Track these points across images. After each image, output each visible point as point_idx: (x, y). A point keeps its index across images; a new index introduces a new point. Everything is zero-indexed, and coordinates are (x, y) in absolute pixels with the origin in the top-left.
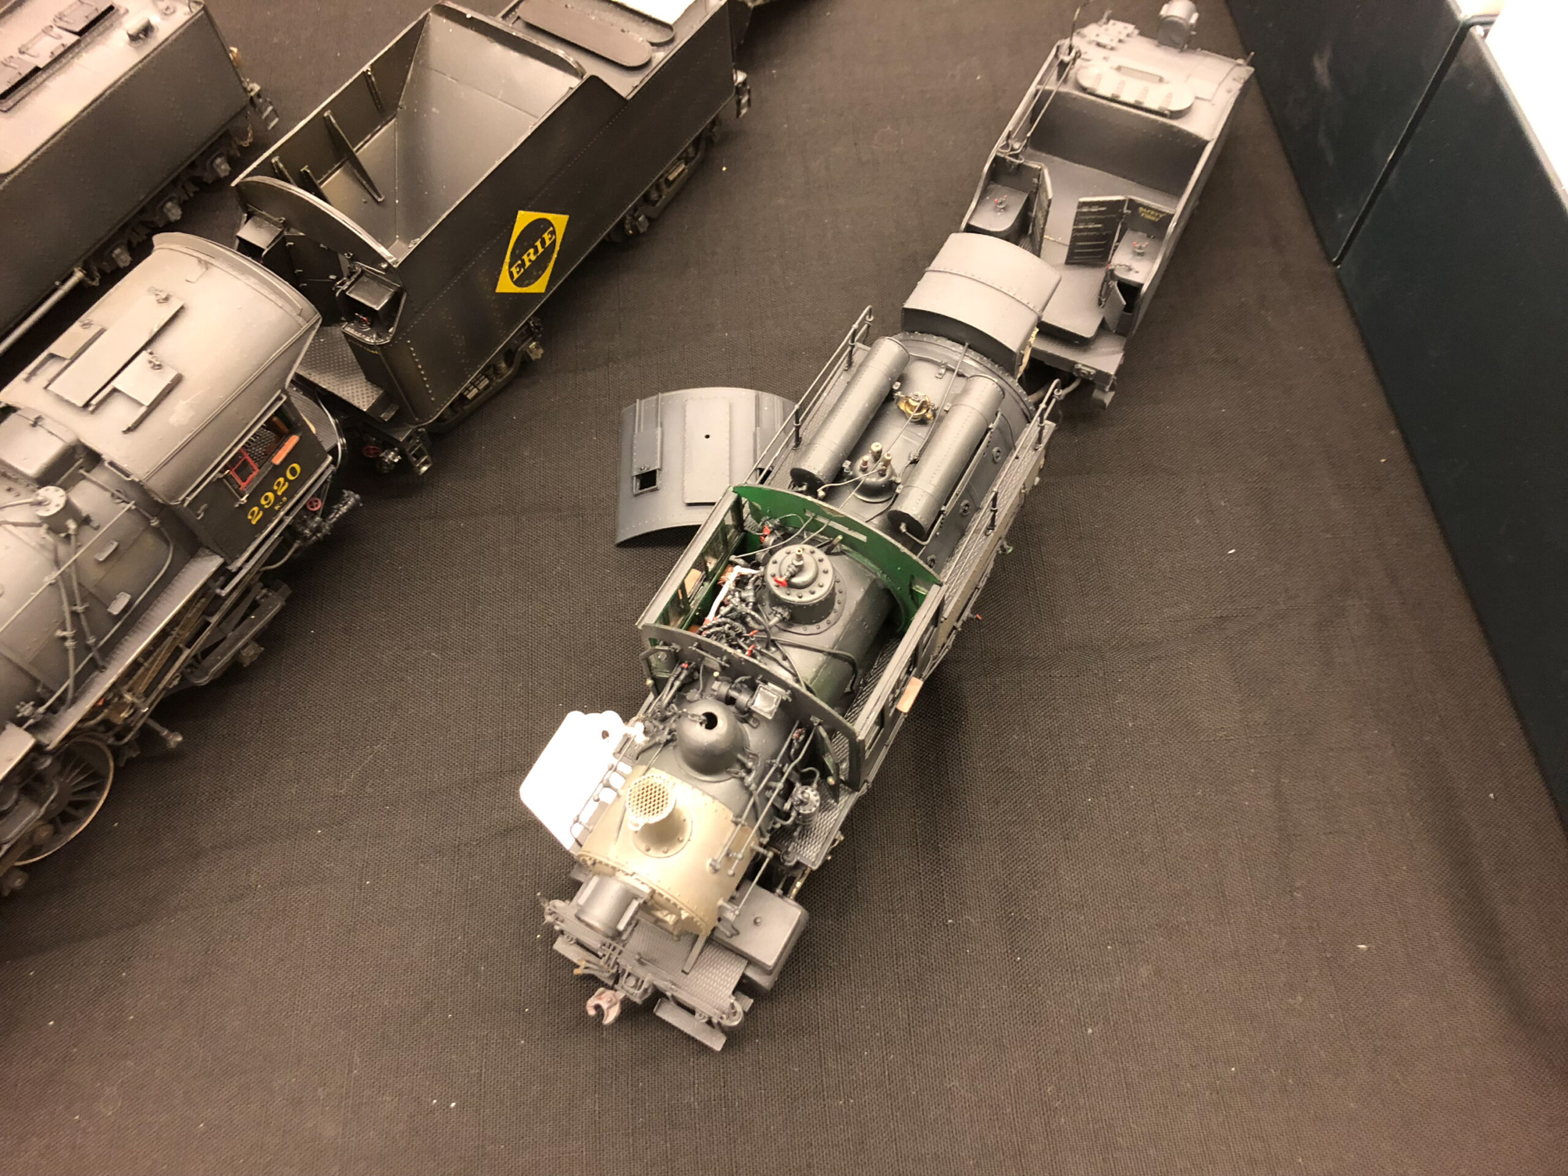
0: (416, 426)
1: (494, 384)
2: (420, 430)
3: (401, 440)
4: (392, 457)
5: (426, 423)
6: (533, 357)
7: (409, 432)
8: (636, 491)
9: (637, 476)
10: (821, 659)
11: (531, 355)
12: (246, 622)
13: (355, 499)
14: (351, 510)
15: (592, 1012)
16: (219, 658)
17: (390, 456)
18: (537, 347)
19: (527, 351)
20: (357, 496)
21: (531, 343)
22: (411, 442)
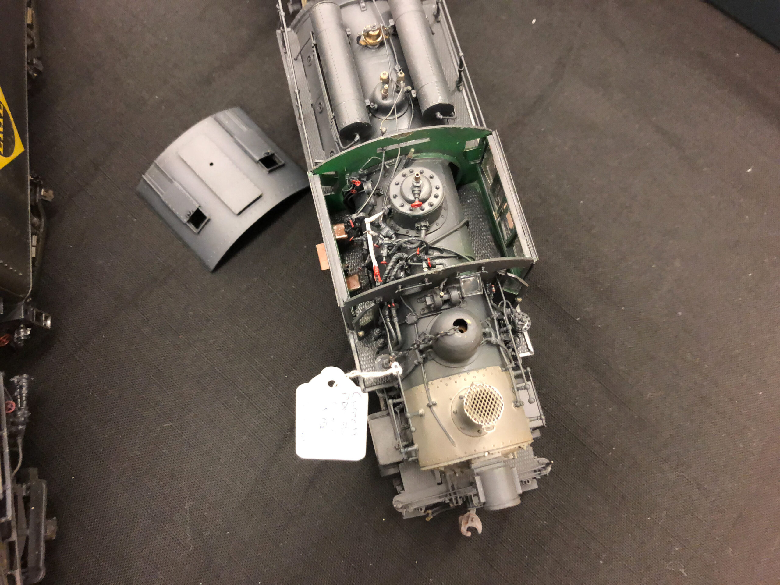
0: (24, 301)
1: (40, 235)
2: (28, 300)
3: (23, 317)
4: (24, 333)
5: (28, 295)
6: (49, 199)
7: (22, 308)
8: (195, 230)
9: (188, 222)
10: (459, 235)
11: (47, 199)
12: (32, 516)
13: (26, 378)
14: (29, 387)
15: (469, 534)
16: (37, 552)
17: (22, 334)
18: (46, 191)
19: (43, 198)
20: (25, 376)
21: (40, 191)
22: (29, 313)
